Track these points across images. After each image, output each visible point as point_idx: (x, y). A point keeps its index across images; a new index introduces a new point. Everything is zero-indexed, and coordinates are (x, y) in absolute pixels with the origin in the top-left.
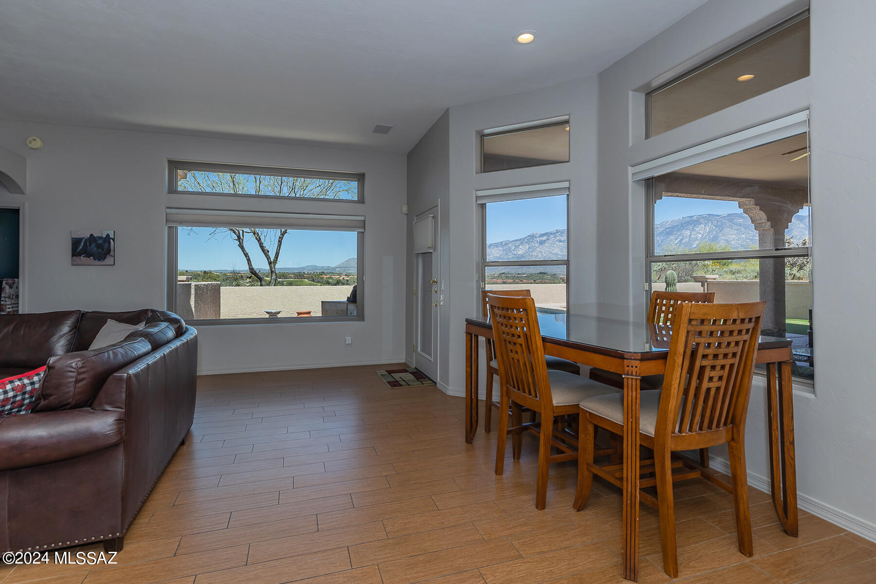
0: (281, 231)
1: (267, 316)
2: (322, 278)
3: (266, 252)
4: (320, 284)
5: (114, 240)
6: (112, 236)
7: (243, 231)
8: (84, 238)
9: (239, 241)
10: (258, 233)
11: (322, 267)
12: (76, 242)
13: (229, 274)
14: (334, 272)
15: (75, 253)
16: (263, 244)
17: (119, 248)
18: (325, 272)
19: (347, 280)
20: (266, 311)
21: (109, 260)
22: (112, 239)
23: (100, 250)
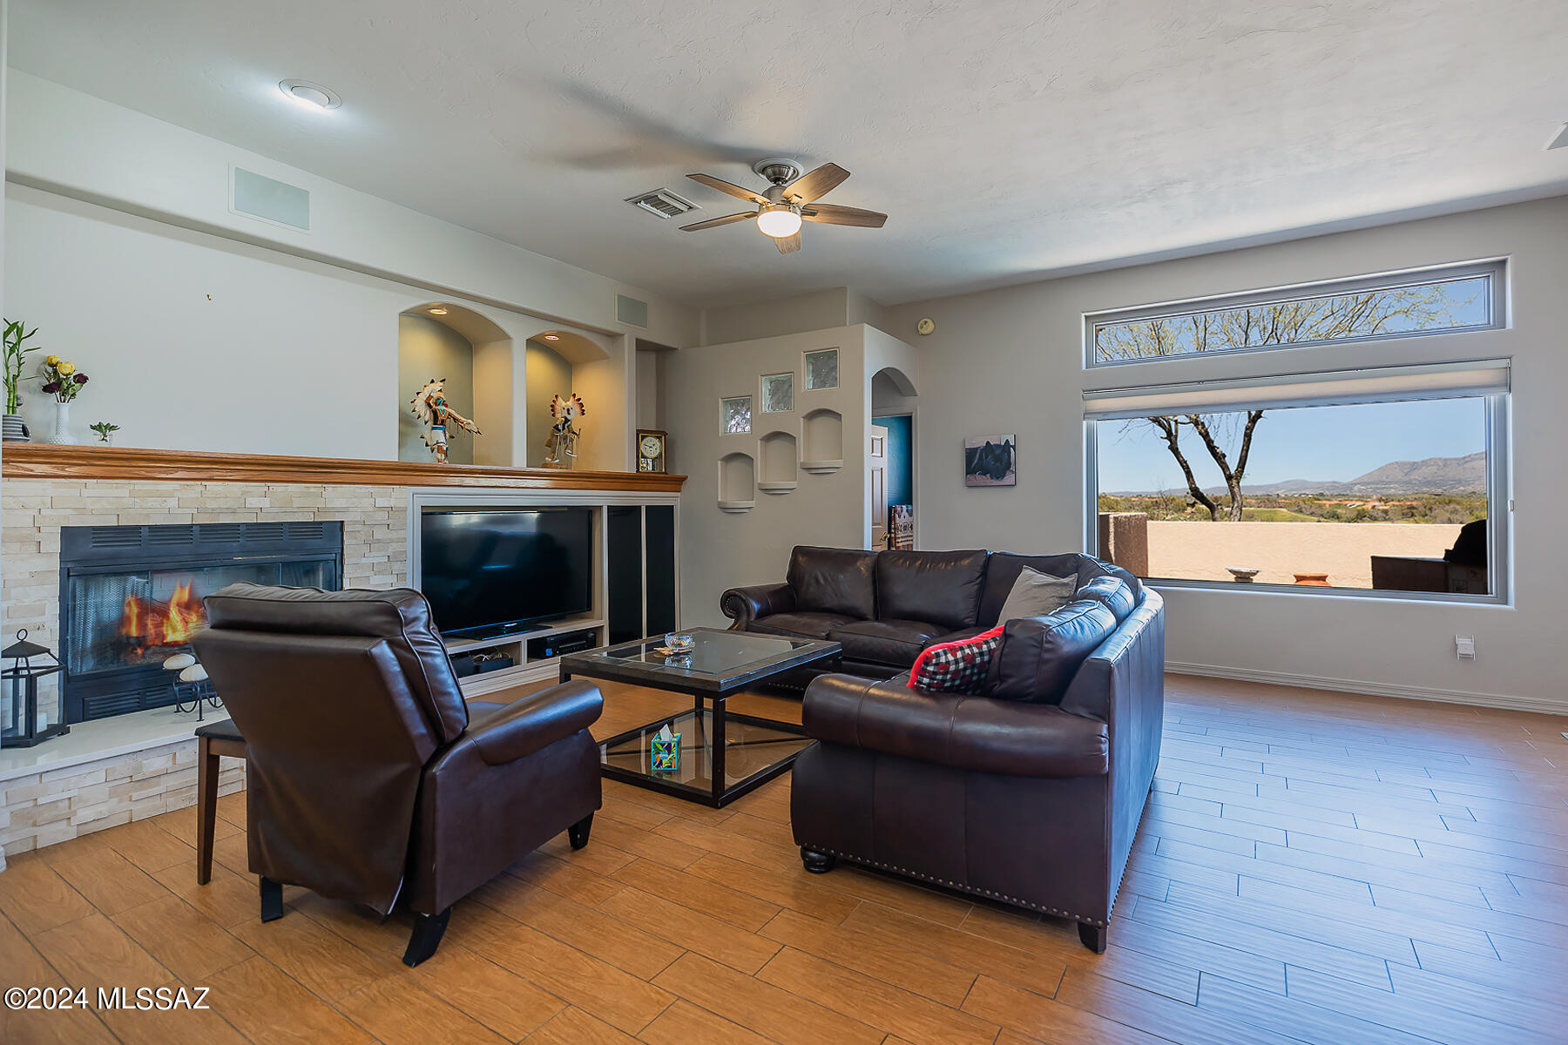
0: (1249, 413)
1: (1232, 578)
2: (1320, 506)
3: (1219, 458)
4: (1316, 519)
5: (1014, 447)
6: (1012, 443)
7: (1176, 421)
8: (977, 449)
9: (1170, 440)
10: (1203, 423)
11: (1319, 483)
12: (970, 454)
13: (1133, 499)
14: (1348, 492)
15: (970, 471)
16: (1213, 442)
17: (1023, 460)
18: (1327, 493)
19: (1386, 512)
20: (1230, 568)
21: (1009, 479)
22: (1012, 446)
23: (998, 464)
